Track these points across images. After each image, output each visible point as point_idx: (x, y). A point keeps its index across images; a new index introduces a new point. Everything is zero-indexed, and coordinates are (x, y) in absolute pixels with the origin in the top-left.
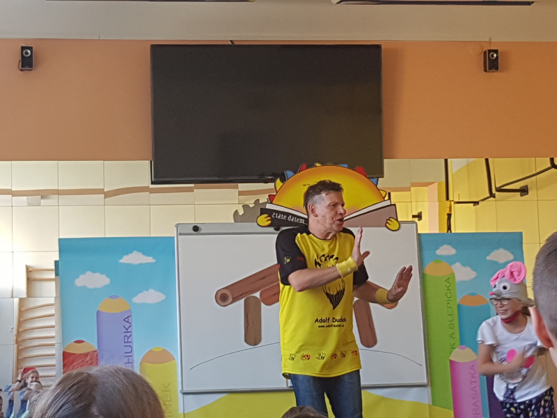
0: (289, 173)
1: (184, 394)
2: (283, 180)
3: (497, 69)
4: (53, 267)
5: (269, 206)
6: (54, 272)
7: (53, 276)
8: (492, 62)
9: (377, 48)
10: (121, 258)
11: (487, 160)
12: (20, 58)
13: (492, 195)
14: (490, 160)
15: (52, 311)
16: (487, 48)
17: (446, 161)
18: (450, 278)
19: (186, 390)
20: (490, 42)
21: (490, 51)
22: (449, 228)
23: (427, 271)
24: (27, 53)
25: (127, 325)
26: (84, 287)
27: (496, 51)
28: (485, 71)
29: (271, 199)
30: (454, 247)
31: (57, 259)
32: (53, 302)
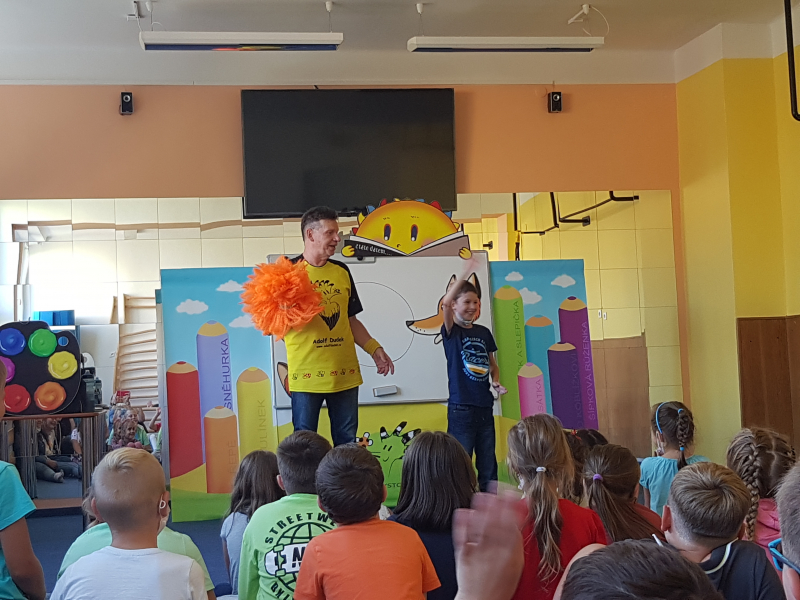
0: (370, 208)
1: (278, 409)
2: (365, 214)
3: (560, 109)
4: (154, 296)
5: (352, 238)
6: (154, 301)
7: (154, 304)
8: (555, 103)
9: (450, 91)
10: (218, 286)
11: (552, 194)
12: (120, 103)
13: (556, 225)
14: (555, 194)
15: (153, 336)
16: (551, 91)
17: (515, 195)
18: (518, 302)
19: (279, 405)
20: (553, 85)
21: (554, 93)
22: (517, 256)
23: (498, 295)
24: (127, 99)
25: (225, 348)
26: (185, 314)
27: (559, 94)
28: (549, 111)
29: (354, 231)
30: (522, 273)
31: (159, 287)
32: (155, 328)
